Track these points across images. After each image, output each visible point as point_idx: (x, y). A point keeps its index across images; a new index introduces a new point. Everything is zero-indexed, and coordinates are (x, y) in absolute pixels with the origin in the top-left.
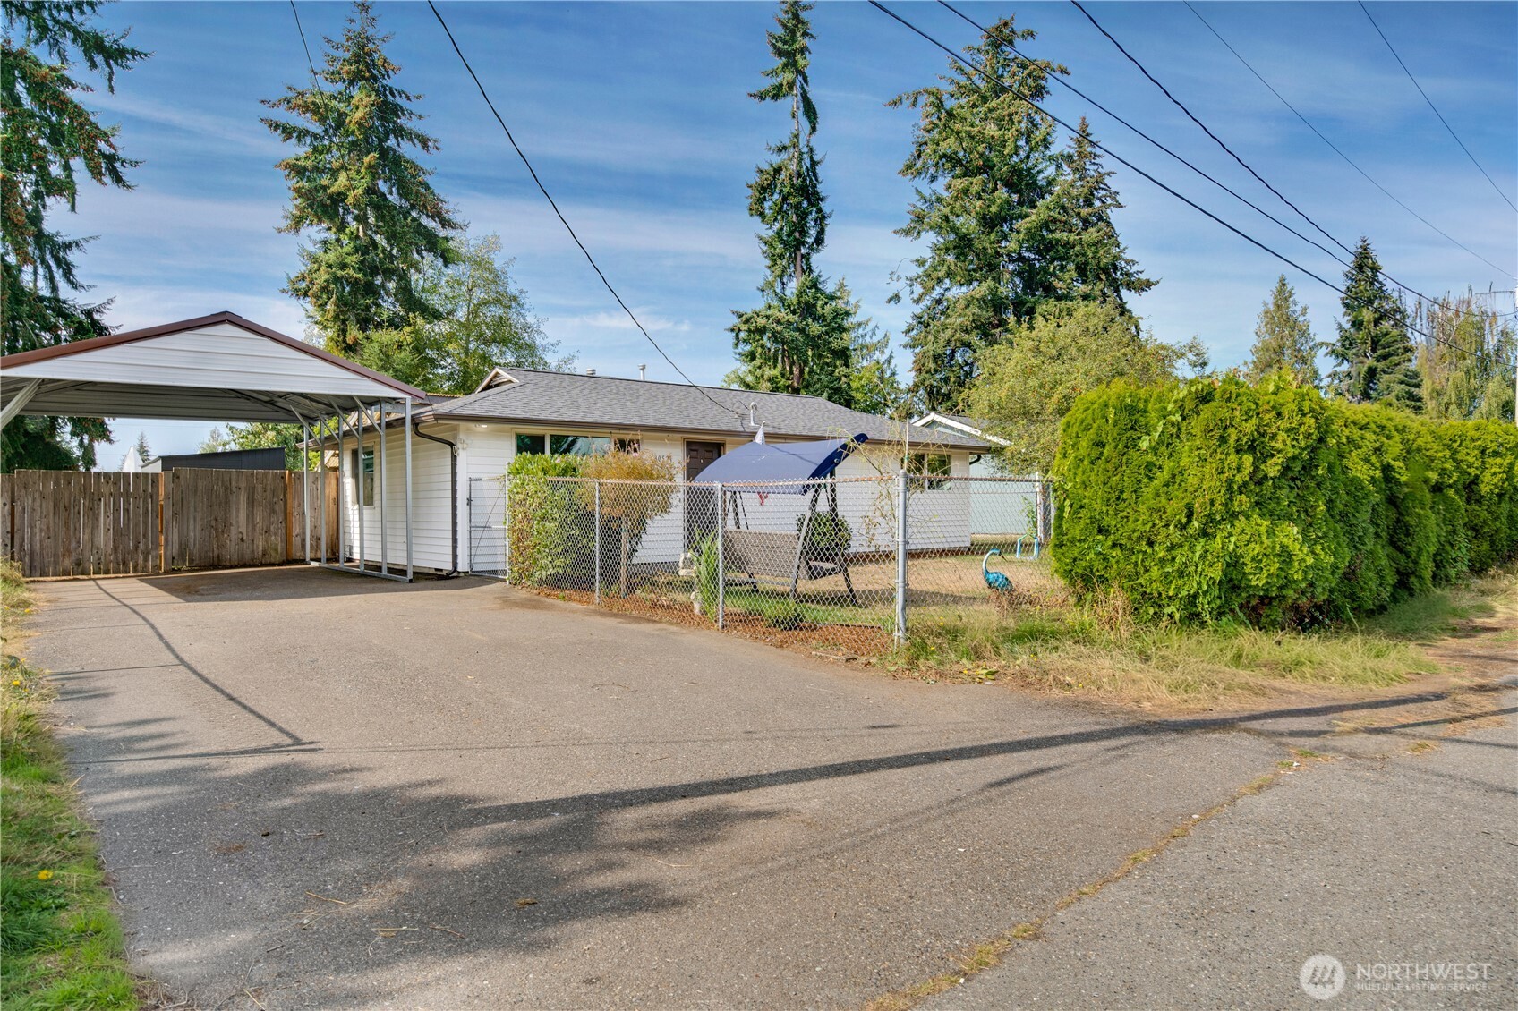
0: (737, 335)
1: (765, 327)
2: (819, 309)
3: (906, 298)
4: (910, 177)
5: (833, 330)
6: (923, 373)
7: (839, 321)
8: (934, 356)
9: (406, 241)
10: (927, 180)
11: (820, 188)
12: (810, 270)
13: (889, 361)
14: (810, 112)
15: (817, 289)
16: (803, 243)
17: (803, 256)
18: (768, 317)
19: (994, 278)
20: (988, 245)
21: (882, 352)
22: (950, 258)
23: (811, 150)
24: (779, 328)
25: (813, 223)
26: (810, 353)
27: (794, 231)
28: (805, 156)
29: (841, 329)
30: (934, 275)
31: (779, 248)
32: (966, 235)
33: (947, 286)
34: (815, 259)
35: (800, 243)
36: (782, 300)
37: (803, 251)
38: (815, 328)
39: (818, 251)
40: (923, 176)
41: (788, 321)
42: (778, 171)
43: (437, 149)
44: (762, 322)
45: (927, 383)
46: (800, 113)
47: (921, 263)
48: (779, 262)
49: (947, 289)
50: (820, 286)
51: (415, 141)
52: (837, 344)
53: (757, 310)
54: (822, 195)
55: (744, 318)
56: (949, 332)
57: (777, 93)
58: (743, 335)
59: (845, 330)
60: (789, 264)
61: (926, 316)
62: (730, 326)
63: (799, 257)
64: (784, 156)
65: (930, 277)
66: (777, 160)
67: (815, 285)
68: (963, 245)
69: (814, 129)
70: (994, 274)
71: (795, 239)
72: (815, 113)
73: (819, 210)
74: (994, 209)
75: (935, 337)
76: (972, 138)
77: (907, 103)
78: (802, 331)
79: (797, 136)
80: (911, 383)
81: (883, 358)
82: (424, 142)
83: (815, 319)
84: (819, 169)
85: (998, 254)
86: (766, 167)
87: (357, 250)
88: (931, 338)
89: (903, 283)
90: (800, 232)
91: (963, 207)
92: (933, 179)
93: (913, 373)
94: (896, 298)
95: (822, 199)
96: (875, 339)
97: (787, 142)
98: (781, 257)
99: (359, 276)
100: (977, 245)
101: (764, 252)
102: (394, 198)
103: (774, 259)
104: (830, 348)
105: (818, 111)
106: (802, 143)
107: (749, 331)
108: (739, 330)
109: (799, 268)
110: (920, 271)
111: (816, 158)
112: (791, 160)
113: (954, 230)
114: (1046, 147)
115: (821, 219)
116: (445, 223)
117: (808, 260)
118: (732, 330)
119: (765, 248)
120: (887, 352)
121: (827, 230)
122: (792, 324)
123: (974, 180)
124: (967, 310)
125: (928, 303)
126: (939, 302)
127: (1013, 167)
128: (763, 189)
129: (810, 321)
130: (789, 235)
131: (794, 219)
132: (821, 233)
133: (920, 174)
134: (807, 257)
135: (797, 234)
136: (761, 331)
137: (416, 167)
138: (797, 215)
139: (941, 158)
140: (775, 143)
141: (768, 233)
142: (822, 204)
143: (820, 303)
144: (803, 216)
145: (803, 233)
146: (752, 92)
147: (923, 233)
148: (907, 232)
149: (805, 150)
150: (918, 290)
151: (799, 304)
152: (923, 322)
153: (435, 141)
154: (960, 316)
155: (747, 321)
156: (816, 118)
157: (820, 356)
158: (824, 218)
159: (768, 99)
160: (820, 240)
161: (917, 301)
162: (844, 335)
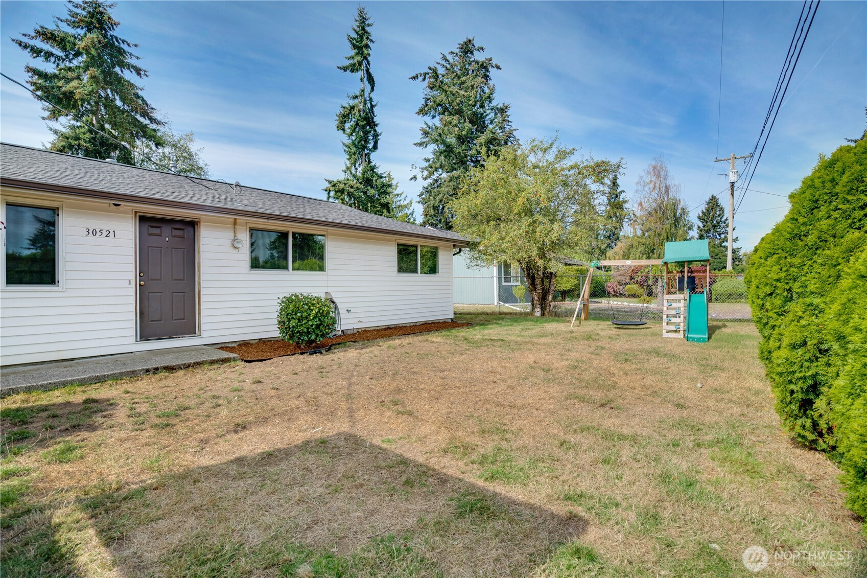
0: (329, 193)
1: (343, 189)
2: (374, 181)
3: (419, 177)
4: (421, 115)
5: (382, 193)
6: (428, 216)
7: (385, 189)
8: (433, 207)
9: (123, 127)
10: (430, 117)
11: (375, 119)
12: (370, 162)
13: (412, 214)
14: (371, 80)
15: (374, 172)
16: (366, 147)
17: (366, 155)
18: (345, 184)
19: (464, 168)
20: (461, 151)
21: (409, 209)
22: (442, 157)
23: (371, 99)
24: (352, 190)
25: (371, 138)
26: (369, 205)
27: (361, 140)
28: (368, 102)
29: (386, 193)
30: (434, 166)
31: (354, 150)
32: (450, 145)
33: (440, 173)
34: (373, 156)
35: (364, 147)
36: (354, 176)
37: (366, 151)
38: (371, 192)
39: (374, 151)
40: (428, 115)
41: (357, 187)
42: (353, 108)
43: (147, 76)
44: (342, 186)
45: (430, 222)
46: (365, 79)
47: (427, 160)
48: (353, 156)
49: (441, 174)
50: (375, 170)
51: (132, 70)
52: (383, 200)
53: (340, 180)
54: (377, 122)
55: (332, 184)
56: (441, 195)
57: (353, 69)
58: (332, 194)
59: (388, 193)
60: (359, 158)
61: (430, 188)
62: (325, 188)
63: (364, 155)
64: (356, 101)
65: (432, 168)
66: (352, 103)
67: (372, 169)
68: (448, 150)
69: (372, 89)
70: (464, 166)
71: (362, 145)
72: (373, 81)
73: (375, 131)
74: (464, 133)
75: (434, 198)
76: (453, 95)
77: (420, 78)
78: (365, 193)
79: (363, 91)
80: (422, 221)
81: (409, 212)
82: (138, 71)
83: (372, 187)
84: (375, 109)
85: (466, 156)
86: (347, 106)
87: (90, 131)
88: (432, 198)
89: (418, 170)
90: (365, 141)
91: (448, 130)
92: (434, 117)
93: (423, 216)
94: (415, 178)
95: (377, 125)
96: (405, 203)
97: (358, 94)
98: (354, 154)
99: (88, 145)
100: (456, 150)
101: (345, 151)
102: (119, 103)
103: (350, 154)
104: (380, 203)
105: (375, 80)
106: (366, 95)
107: (336, 192)
108: (330, 191)
109: (364, 160)
110: (427, 164)
111: (373, 103)
112: (360, 103)
113: (444, 142)
114: (490, 102)
115: (376, 136)
116: (152, 120)
117: (369, 156)
118: (326, 190)
119: (346, 149)
120: (412, 208)
121: (379, 142)
122: (359, 189)
123: (454, 118)
124: (450, 183)
125: (431, 181)
126: (436, 181)
127: (474, 112)
128: (344, 116)
129: (369, 188)
130: (358, 143)
131: (362, 134)
132: (376, 143)
133: (427, 114)
134: (368, 155)
135: (363, 142)
136: (342, 191)
137: (132, 85)
138: (363, 132)
139: (437, 106)
140: (352, 94)
141: (348, 142)
142: (376, 128)
143: (374, 179)
144: (366, 133)
145: (366, 141)
146: (339, 66)
147: (428, 146)
148: (420, 144)
149: (368, 99)
150: (426, 173)
151: (363, 178)
152: (427, 190)
153: (145, 71)
154: (447, 186)
155: (334, 186)
156: (374, 84)
157: (375, 207)
158: (378, 135)
159: (348, 71)
160: (375, 147)
161: (425, 179)
162: (387, 196)
